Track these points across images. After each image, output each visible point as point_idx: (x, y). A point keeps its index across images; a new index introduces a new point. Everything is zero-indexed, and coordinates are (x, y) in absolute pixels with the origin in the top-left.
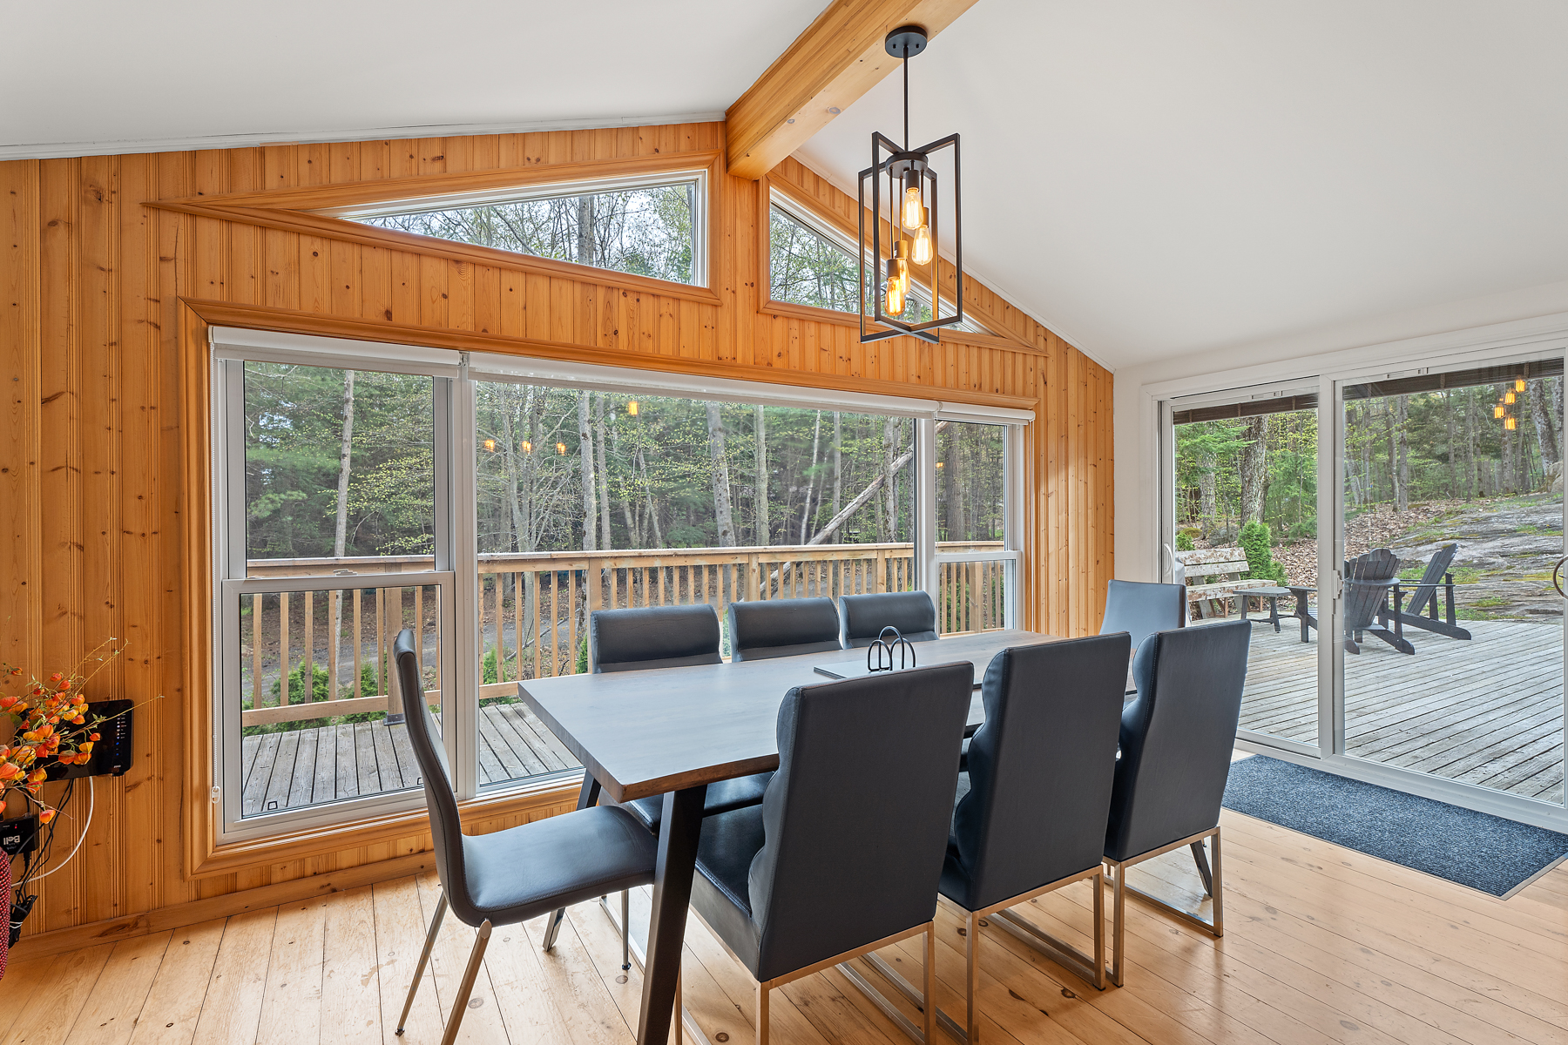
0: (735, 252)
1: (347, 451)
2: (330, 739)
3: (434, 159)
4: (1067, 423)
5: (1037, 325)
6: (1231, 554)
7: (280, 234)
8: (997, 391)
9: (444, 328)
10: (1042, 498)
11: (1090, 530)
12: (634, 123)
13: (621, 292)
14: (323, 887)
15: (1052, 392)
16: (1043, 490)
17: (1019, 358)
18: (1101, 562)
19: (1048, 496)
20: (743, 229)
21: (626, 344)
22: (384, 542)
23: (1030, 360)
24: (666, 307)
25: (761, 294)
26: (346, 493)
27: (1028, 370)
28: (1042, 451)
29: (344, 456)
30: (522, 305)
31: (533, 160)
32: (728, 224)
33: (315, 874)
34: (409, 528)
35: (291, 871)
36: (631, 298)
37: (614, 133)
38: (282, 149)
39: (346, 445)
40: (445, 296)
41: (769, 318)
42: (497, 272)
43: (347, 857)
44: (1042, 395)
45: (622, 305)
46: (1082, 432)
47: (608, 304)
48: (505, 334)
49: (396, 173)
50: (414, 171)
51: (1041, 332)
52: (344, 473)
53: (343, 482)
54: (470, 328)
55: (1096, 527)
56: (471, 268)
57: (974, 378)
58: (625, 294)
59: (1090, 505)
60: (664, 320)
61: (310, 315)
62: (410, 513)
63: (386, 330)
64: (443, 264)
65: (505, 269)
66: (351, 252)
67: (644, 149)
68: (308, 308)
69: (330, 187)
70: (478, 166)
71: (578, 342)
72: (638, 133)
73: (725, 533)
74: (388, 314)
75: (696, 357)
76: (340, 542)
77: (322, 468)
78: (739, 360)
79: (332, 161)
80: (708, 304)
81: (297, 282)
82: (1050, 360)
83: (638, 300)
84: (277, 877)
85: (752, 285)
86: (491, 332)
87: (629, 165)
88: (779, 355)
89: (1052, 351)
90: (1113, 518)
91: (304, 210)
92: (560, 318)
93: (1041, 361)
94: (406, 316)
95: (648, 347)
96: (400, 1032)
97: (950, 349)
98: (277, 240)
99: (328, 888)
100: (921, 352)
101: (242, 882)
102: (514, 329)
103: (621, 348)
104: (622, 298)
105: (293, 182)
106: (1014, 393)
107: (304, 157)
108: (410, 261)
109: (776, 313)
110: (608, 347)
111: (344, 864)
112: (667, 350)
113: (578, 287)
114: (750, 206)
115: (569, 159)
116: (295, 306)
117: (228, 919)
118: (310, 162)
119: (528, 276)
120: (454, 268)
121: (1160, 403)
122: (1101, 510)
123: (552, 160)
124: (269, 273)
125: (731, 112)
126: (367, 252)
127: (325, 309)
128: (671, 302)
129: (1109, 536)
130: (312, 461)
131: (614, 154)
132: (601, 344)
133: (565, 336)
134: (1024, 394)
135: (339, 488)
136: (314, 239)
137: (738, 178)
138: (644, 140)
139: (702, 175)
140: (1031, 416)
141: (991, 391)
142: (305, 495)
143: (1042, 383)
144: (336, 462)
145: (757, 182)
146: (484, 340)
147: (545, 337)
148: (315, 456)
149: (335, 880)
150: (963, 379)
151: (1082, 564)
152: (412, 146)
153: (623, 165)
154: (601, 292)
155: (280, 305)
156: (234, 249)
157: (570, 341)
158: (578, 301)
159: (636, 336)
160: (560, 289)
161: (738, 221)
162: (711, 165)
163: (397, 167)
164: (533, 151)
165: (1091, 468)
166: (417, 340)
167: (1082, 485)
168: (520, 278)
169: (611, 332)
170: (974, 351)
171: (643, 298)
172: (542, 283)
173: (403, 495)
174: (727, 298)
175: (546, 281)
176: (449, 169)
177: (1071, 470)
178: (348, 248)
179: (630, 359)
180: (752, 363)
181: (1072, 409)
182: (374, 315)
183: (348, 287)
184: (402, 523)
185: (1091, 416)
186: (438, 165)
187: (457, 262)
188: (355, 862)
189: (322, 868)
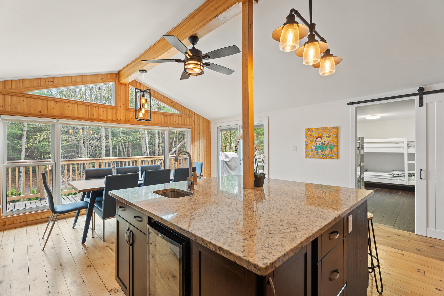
0: (121, 98)
1: (25, 129)
2: (24, 204)
3: (51, 82)
4: (199, 131)
5: (192, 112)
6: (260, 157)
7: (15, 97)
8: (183, 125)
9: (53, 114)
10: (193, 146)
11: (205, 152)
12: (97, 74)
13: (94, 107)
14: (25, 224)
15: (196, 125)
16: (193, 144)
17: (188, 118)
18: (208, 159)
19: (195, 146)
20: (123, 94)
21: (95, 117)
22: (38, 156)
23: (191, 119)
24: (104, 109)
25: (127, 107)
26: (25, 142)
27: (190, 121)
28: (194, 137)
29: (24, 131)
30: (71, 110)
31: (74, 81)
32: (119, 93)
33: (24, 222)
34: (47, 152)
35: (18, 221)
36: (97, 108)
37: (93, 76)
38: (16, 81)
39: (25, 128)
40: (53, 108)
41: (129, 112)
42: (65, 103)
43: (31, 219)
44: (193, 126)
45: (94, 110)
46: (203, 133)
47: (91, 109)
48: (67, 115)
49: (42, 84)
50: (46, 84)
51: (193, 113)
52: (24, 136)
53: (24, 139)
54: (59, 114)
55: (206, 152)
56: (59, 103)
57: (177, 122)
58: (95, 107)
59: (205, 147)
60: (104, 112)
61: (22, 113)
62: (47, 147)
63: (40, 115)
64: (53, 102)
65: (67, 103)
66: (32, 100)
67: (99, 79)
68: (22, 111)
69: (27, 87)
70: (61, 83)
71: (84, 117)
72: (98, 75)
73: (144, 153)
74: (40, 112)
75: (112, 119)
76: (23, 156)
77: (15, 133)
78: (122, 120)
79: (28, 82)
80: (115, 109)
81: (19, 106)
82: (195, 119)
83: (98, 108)
84: (15, 222)
85: (125, 105)
86: (64, 115)
87: (96, 82)
88: (131, 119)
89: (196, 117)
90: (210, 150)
91: (21, 92)
92: (80, 112)
93: (193, 119)
94: (44, 112)
95: (101, 118)
96: (43, 238)
97: (172, 117)
98: (15, 98)
99: (27, 224)
100: (165, 117)
101: (7, 223)
102: (69, 114)
103: (94, 118)
104: (95, 108)
105: (19, 87)
106: (187, 125)
107: (21, 82)
108: (46, 102)
109: (130, 110)
110: (91, 118)
111: (30, 220)
112: (105, 118)
113: (84, 106)
114: (124, 89)
115: (82, 81)
116: (19, 111)
117: (4, 230)
118: (22, 83)
119: (73, 104)
120: (55, 103)
121: (218, 127)
122: (208, 148)
123: (78, 81)
124: (13, 105)
125: (119, 71)
126: (35, 100)
127: (26, 111)
128: (106, 109)
129: (210, 154)
130: (12, 131)
131: (92, 80)
132: (89, 117)
133: (81, 116)
134: (189, 126)
135: (23, 140)
136: (23, 98)
137: (122, 84)
138: (99, 77)
139: (114, 83)
140: (190, 130)
141: (181, 125)
142: (9, 142)
143: (194, 123)
144: (21, 132)
145: (126, 84)
146: (62, 117)
147: (77, 116)
148: (13, 130)
149: (28, 223)
150: (175, 123)
151: (203, 159)
152: (46, 79)
153: (94, 82)
154: (89, 107)
155: (16, 111)
156: (5, 100)
157: (82, 117)
158: (84, 109)
159: (98, 115)
160: (80, 106)
161: (122, 92)
162: (115, 82)
163: (42, 83)
164: (74, 79)
165: (205, 140)
166: (46, 117)
167: (203, 143)
168: (71, 105)
169: (92, 115)
170: (177, 117)
171: (99, 108)
172: (76, 105)
173: (45, 142)
174: (119, 108)
175: (77, 105)
176: (54, 83)
177: (200, 140)
178: (31, 99)
179: (96, 120)
180: (125, 120)
181: (201, 128)
182: (37, 112)
183: (31, 107)
184: (45, 150)
185: (205, 130)
186: (52, 83)
187: (56, 101)
188: (33, 220)
189: (25, 221)
